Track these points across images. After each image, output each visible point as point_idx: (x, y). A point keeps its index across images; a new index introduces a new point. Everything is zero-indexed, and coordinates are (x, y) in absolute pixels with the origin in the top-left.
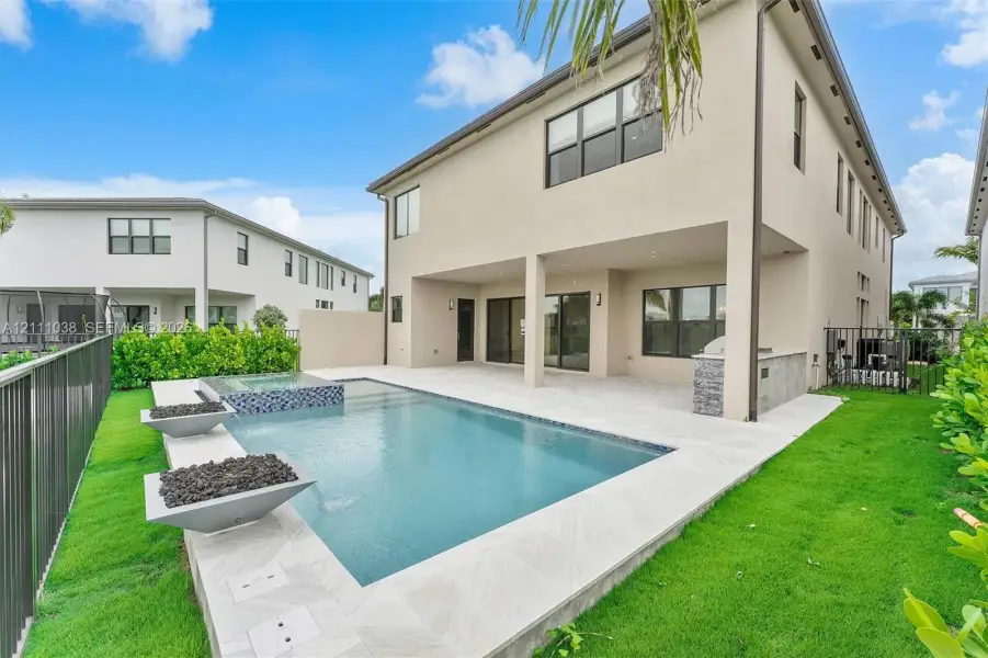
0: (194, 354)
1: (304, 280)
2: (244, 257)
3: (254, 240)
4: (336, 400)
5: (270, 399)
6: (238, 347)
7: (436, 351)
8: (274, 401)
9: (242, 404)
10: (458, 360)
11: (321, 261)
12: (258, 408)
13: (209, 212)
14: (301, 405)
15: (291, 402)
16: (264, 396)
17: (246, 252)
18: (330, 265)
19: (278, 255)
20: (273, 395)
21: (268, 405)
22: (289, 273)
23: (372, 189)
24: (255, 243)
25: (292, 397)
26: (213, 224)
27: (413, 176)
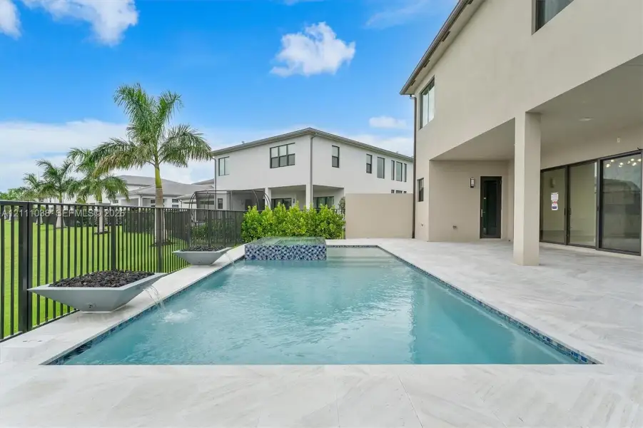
0: (280, 223)
1: (381, 175)
2: (336, 162)
3: (344, 150)
4: (320, 257)
5: (274, 251)
6: (302, 220)
7: (455, 227)
8: (277, 253)
9: (258, 252)
10: (481, 237)
11: (396, 160)
12: (267, 256)
13: (312, 134)
14: (295, 257)
15: (288, 254)
16: (271, 248)
17: (338, 158)
18: (403, 162)
19: (363, 158)
20: (276, 248)
21: (273, 255)
22: (369, 170)
23: (404, 92)
24: (345, 151)
25: (288, 251)
26: (316, 142)
27: (429, 71)
